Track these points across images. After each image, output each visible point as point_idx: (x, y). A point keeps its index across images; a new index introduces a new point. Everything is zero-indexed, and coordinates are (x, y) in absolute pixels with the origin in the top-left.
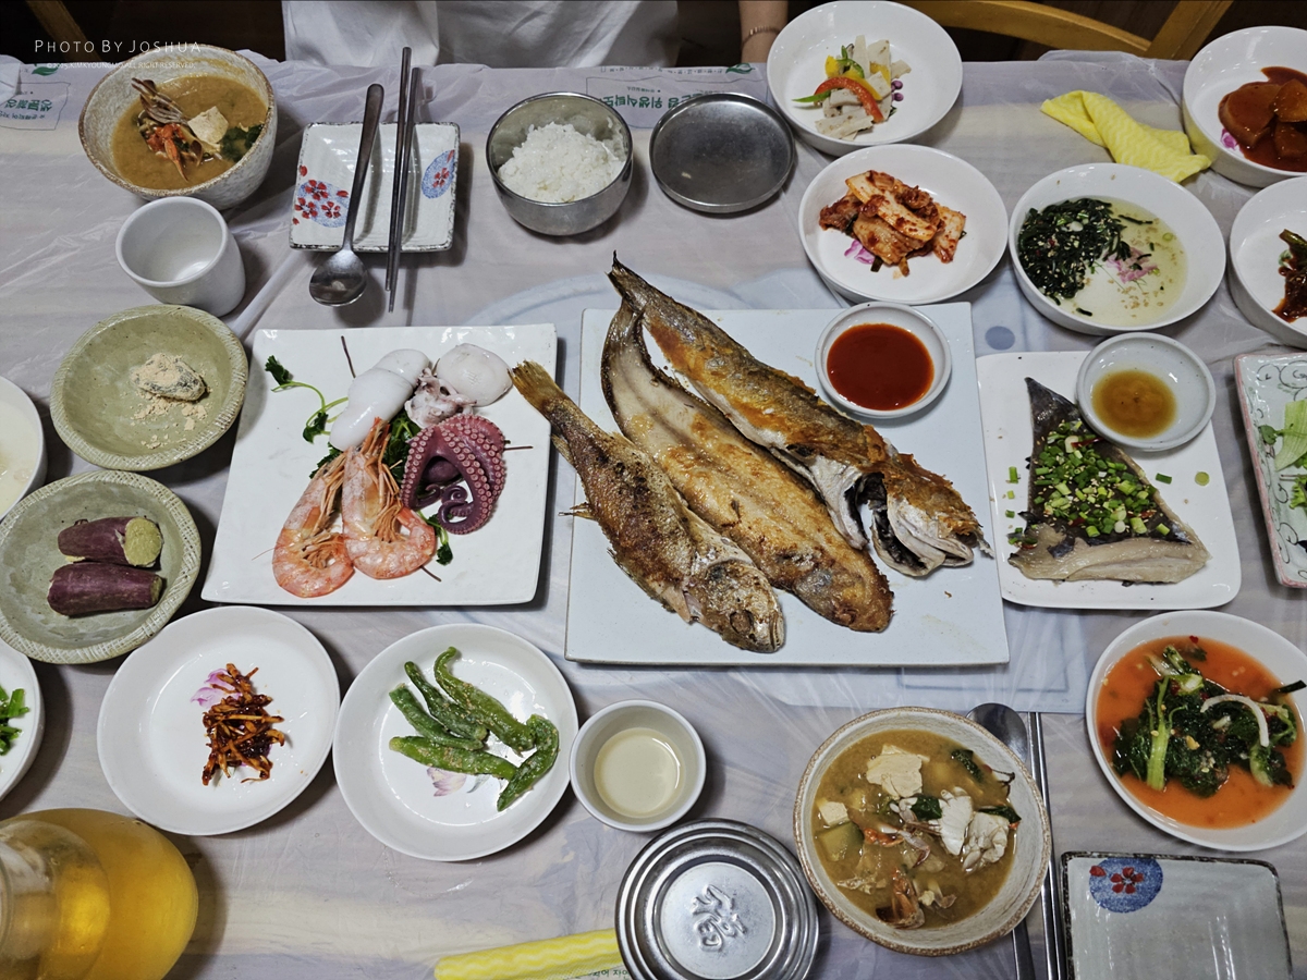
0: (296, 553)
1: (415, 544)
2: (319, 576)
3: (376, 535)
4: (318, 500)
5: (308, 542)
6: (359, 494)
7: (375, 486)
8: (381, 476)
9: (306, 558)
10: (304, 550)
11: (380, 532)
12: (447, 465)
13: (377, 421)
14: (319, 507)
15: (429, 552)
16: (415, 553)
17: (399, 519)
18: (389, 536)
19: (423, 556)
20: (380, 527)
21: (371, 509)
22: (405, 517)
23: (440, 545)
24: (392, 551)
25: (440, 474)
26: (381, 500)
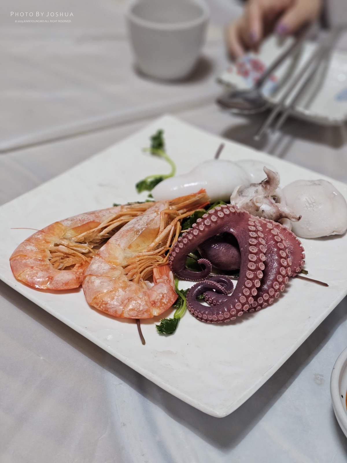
0: (48, 242)
1: (149, 297)
2: (47, 270)
3: (125, 267)
4: (104, 218)
5: (65, 242)
6: (139, 228)
7: (157, 232)
8: (169, 227)
9: (51, 252)
10: (56, 245)
11: (129, 267)
12: (233, 251)
13: (202, 191)
14: (100, 224)
15: (156, 312)
16: (143, 303)
17: (155, 270)
18: (133, 275)
19: (147, 311)
20: (133, 263)
21: (138, 245)
22: (161, 273)
23: (171, 316)
24: (124, 288)
25: (221, 254)
26: (153, 245)
